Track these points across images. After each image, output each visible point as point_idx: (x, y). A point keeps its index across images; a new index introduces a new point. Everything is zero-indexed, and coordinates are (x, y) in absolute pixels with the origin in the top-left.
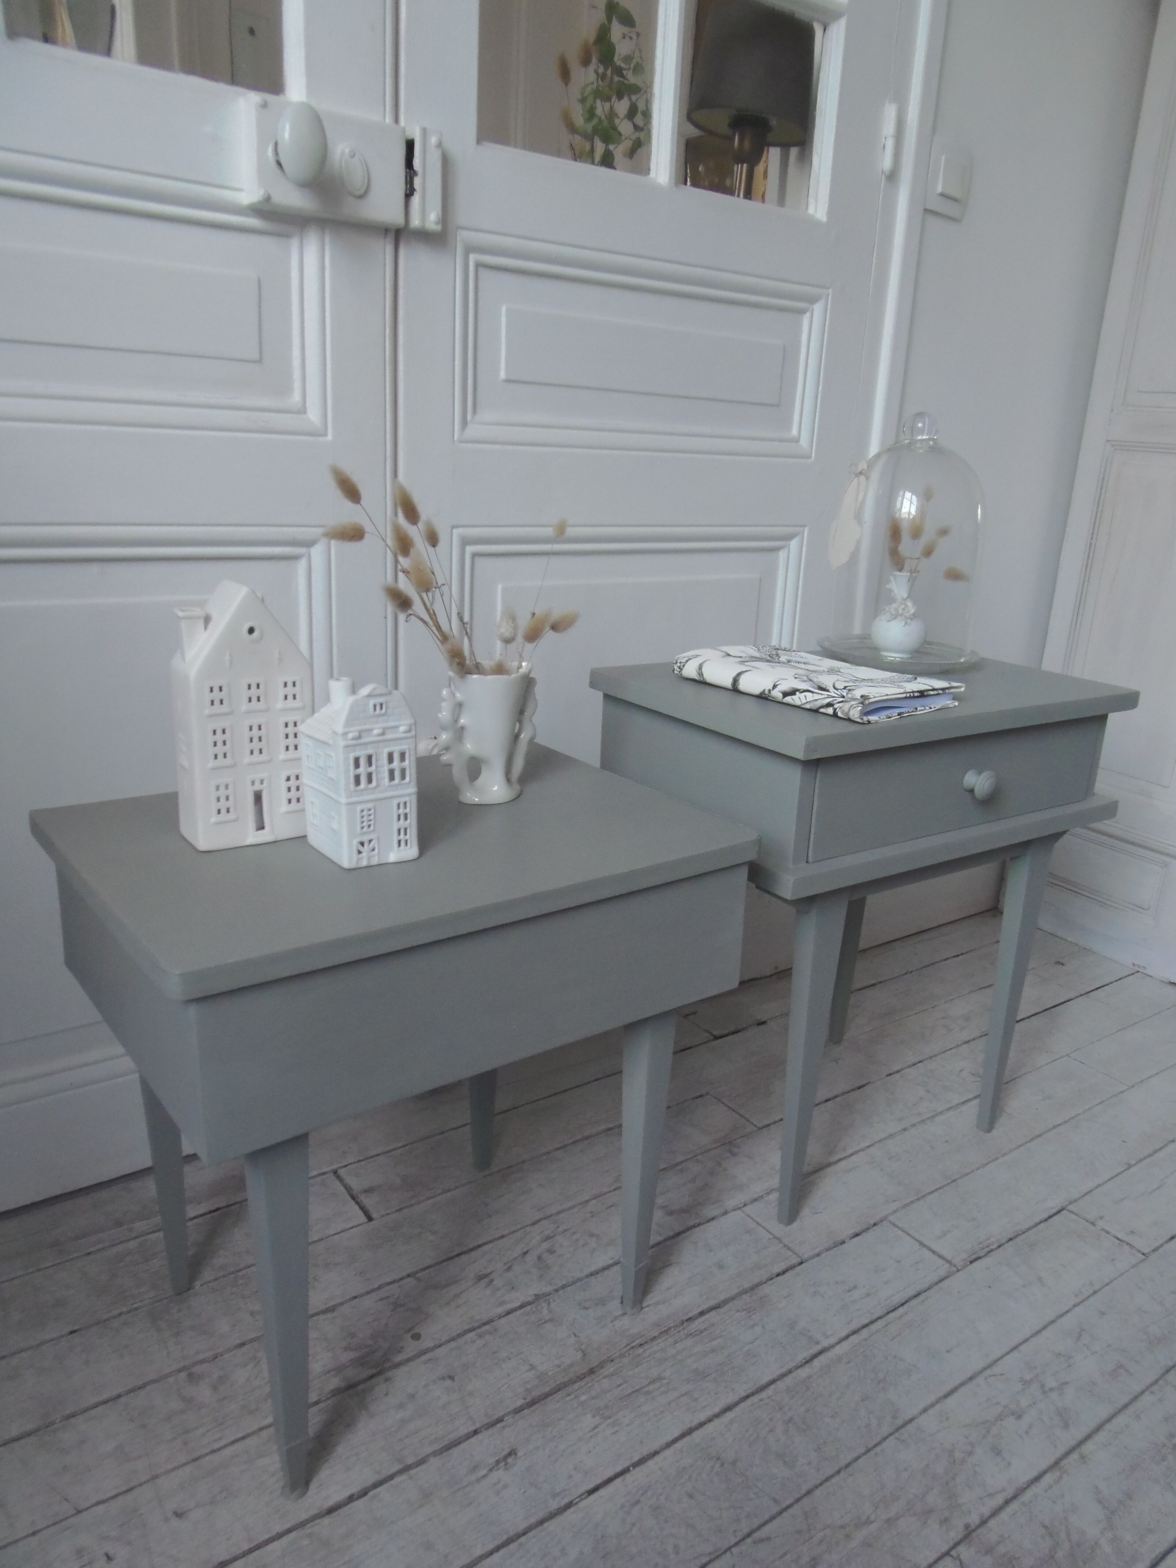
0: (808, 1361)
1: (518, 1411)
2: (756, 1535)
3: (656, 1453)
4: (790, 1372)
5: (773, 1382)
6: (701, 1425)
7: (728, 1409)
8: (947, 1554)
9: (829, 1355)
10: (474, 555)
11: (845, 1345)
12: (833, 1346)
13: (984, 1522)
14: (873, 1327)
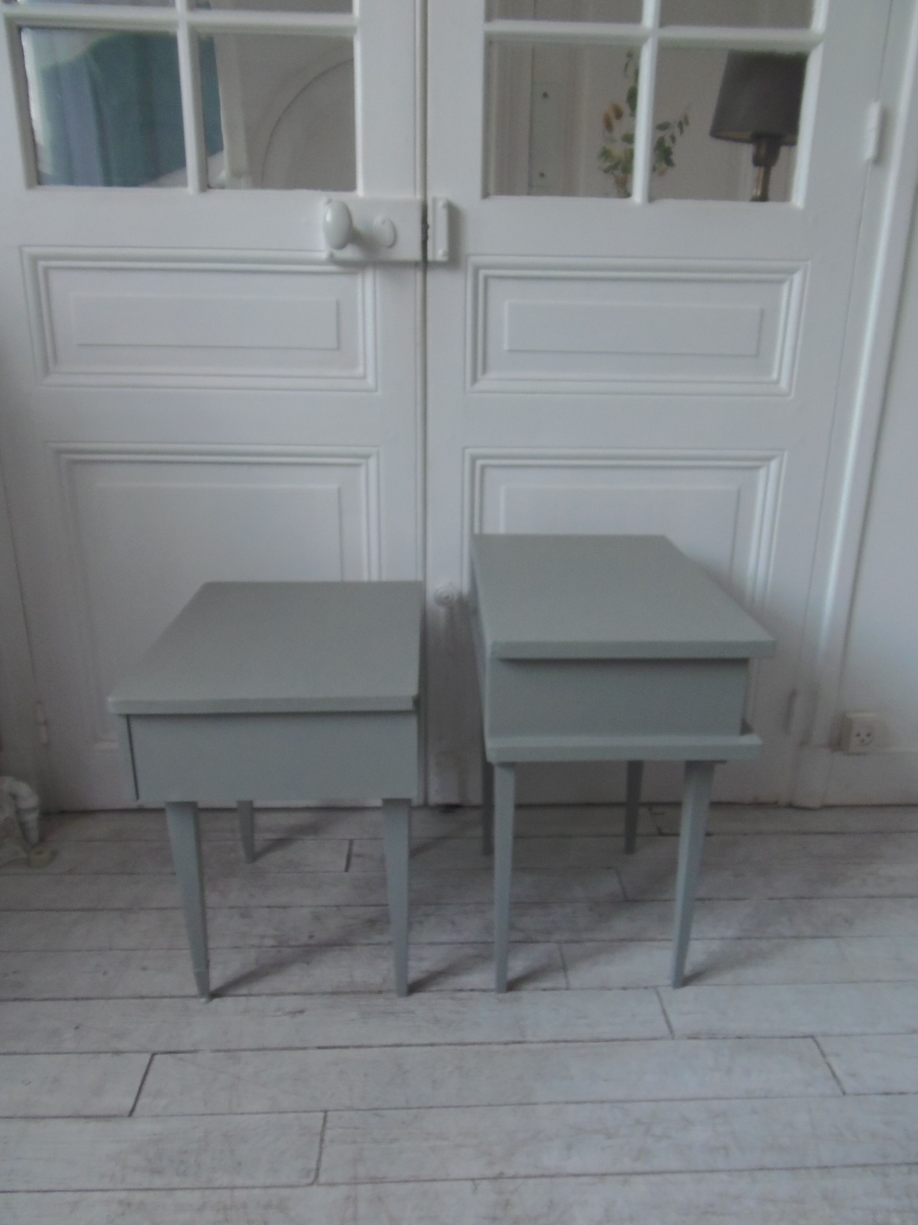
0: (506, 1044)
1: (324, 993)
2: (378, 1112)
3: (371, 1047)
4: (490, 1043)
5: (474, 1044)
6: (409, 1045)
7: (432, 1045)
8: (473, 1180)
9: (525, 1046)
10: (483, 467)
11: (540, 1046)
12: (532, 1042)
13: (514, 1177)
14: (569, 1044)
